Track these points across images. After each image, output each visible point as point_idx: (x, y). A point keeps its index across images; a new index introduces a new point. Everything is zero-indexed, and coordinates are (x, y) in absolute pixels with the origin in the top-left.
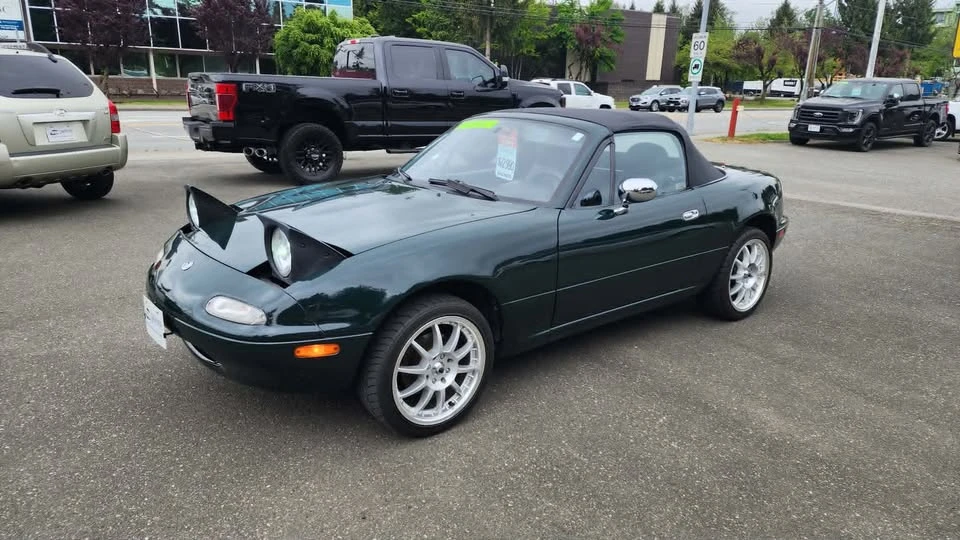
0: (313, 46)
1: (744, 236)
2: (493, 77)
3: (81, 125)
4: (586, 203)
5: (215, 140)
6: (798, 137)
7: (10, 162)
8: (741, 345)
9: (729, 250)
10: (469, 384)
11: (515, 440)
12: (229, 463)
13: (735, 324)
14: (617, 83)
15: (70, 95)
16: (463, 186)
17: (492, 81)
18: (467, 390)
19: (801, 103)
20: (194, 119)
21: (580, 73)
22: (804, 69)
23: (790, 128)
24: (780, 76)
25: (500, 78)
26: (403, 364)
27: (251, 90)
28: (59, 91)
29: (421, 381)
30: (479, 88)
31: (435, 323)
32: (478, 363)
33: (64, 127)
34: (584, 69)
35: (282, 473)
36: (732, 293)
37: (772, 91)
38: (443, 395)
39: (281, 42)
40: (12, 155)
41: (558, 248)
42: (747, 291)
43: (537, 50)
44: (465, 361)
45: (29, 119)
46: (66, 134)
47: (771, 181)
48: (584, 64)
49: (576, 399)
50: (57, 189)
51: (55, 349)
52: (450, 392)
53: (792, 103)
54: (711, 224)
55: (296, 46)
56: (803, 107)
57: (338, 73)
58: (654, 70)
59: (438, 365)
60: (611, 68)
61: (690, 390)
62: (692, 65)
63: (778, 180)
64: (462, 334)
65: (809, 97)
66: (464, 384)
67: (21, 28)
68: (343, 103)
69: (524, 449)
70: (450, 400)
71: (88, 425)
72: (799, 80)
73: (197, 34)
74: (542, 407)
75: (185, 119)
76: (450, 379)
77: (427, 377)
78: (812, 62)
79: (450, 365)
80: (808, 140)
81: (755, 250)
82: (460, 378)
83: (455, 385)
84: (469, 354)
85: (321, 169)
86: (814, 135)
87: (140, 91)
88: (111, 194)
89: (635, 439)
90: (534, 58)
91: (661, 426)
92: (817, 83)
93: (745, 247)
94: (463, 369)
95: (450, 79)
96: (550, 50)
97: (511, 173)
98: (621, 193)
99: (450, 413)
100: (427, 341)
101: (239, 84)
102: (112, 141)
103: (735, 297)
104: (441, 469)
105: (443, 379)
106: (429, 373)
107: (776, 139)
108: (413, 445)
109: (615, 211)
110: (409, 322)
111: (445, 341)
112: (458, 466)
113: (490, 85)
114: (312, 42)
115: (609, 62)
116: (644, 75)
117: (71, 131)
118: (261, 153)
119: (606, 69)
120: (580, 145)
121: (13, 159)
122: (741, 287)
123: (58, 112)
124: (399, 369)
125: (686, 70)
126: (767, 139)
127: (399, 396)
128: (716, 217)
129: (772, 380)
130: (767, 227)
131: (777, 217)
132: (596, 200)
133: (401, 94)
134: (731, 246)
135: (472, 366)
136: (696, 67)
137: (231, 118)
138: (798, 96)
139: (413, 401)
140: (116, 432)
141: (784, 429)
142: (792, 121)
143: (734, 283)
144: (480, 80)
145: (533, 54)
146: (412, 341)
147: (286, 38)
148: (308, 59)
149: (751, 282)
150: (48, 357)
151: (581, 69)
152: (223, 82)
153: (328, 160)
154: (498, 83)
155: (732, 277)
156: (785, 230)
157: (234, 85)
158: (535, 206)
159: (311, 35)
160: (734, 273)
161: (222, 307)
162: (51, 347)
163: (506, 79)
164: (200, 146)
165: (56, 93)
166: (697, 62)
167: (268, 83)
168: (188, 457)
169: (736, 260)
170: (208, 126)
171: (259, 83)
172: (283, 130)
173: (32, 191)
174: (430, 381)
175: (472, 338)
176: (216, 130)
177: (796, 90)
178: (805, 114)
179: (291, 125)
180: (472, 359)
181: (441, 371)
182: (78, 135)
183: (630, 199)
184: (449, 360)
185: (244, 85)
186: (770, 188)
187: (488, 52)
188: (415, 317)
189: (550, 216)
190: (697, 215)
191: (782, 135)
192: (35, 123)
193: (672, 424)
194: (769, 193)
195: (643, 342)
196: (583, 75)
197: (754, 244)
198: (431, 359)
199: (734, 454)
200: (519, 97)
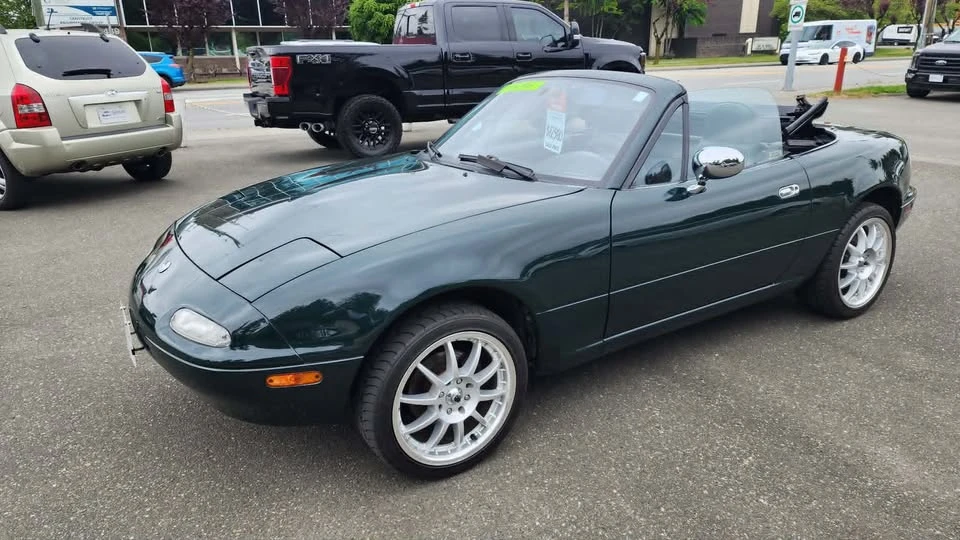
0: (387, 16)
1: (859, 215)
2: (563, 35)
3: (133, 104)
4: (651, 180)
5: (274, 116)
6: (917, 89)
7: (62, 146)
8: (854, 354)
9: (839, 233)
10: (497, 413)
11: (552, 486)
12: (202, 509)
13: (846, 323)
14: (708, 39)
15: (121, 75)
16: (497, 163)
17: (561, 40)
18: (493, 419)
19: (920, 50)
20: (254, 95)
21: (666, 29)
22: (922, 14)
23: (907, 80)
24: (894, 21)
25: (571, 36)
26: (406, 392)
27: (305, 62)
28: (110, 71)
29: (431, 413)
30: (549, 49)
31: (448, 341)
32: (507, 388)
33: (115, 108)
34: (670, 25)
35: (261, 526)
36: (842, 285)
37: (884, 40)
38: (461, 429)
39: (356, 13)
40: (63, 138)
41: (610, 239)
42: (861, 283)
43: (619, 7)
44: (491, 384)
45: (79, 100)
46: (117, 115)
47: (894, 144)
48: (670, 20)
49: (637, 428)
50: (118, 171)
51: (62, 351)
52: (470, 423)
53: (907, 51)
54: (816, 200)
55: (370, 17)
56: (923, 54)
57: (401, 41)
58: (749, 22)
59: (454, 391)
60: (701, 22)
61: (786, 417)
62: (793, 12)
63: (903, 142)
64: (484, 351)
65: (927, 44)
66: (491, 413)
67: (114, 14)
68: (402, 72)
69: (563, 500)
70: (472, 432)
71: (62, 450)
72: (915, 27)
73: (275, 10)
74: (592, 440)
75: (245, 95)
76: (470, 409)
77: (440, 406)
78: (931, 7)
79: (470, 391)
80: (928, 92)
81: (874, 231)
82: (483, 407)
83: (477, 416)
84: (496, 375)
85: (380, 143)
86: (936, 86)
87: (225, 70)
88: (170, 175)
89: (711, 490)
90: (617, 16)
91: (747, 469)
92: (937, 29)
93: (860, 228)
94: (487, 396)
95: (516, 40)
96: (634, 6)
97: (560, 144)
98: (696, 167)
99: (472, 448)
100: (438, 363)
101: (293, 56)
102: (167, 121)
103: (845, 290)
104: (454, 526)
105: (461, 409)
106: (442, 401)
107: (892, 92)
108: (424, 490)
109: (689, 190)
110: (411, 341)
111: (461, 363)
112: (475, 524)
113: (560, 45)
114: (386, 12)
115: (698, 15)
116: (738, 26)
117: (123, 112)
118: (318, 128)
119: (696, 23)
120: (644, 108)
121: (64, 142)
122: (853, 278)
123: (109, 93)
124: (400, 398)
125: (785, 20)
126: (879, 92)
127: (402, 431)
128: (821, 191)
129: (898, 405)
130: (889, 201)
131: (901, 187)
132: (665, 176)
133: (462, 59)
134: (842, 228)
135: (499, 390)
136: (797, 14)
137: (286, 92)
138: (915, 44)
139: (423, 436)
140: (91, 460)
141: (916, 479)
142: (910, 71)
143: (845, 273)
144: (549, 40)
145: (615, 12)
146: (417, 364)
147: (361, 10)
148: (382, 30)
149: (867, 272)
150: (52, 360)
151: (667, 24)
152: (279, 55)
153: (387, 134)
154: (569, 42)
155: (842, 266)
156: (912, 204)
157: (289, 58)
158: (582, 187)
159: (385, 5)
160: (846, 261)
161: (187, 322)
162: (59, 348)
163: (577, 37)
164: (258, 123)
165: (107, 73)
166: (798, 9)
167: (322, 54)
168: (159, 498)
169: (849, 245)
170: (265, 101)
171: (314, 54)
172: (340, 103)
173: (91, 173)
174: (443, 411)
175: (499, 357)
176: (272, 105)
177: (912, 37)
178: (925, 63)
179: (350, 97)
180: (500, 381)
181: (458, 399)
182: (131, 116)
183: (708, 175)
184: (468, 385)
185: (298, 57)
186: (893, 153)
187: (566, 12)
188: (420, 334)
189: (601, 199)
190: (797, 191)
191: (898, 87)
192: (85, 105)
193: (761, 469)
194: (891, 159)
195: (727, 349)
196: (669, 31)
197: (871, 225)
198: (445, 384)
199: (846, 518)
200: (593, 56)
